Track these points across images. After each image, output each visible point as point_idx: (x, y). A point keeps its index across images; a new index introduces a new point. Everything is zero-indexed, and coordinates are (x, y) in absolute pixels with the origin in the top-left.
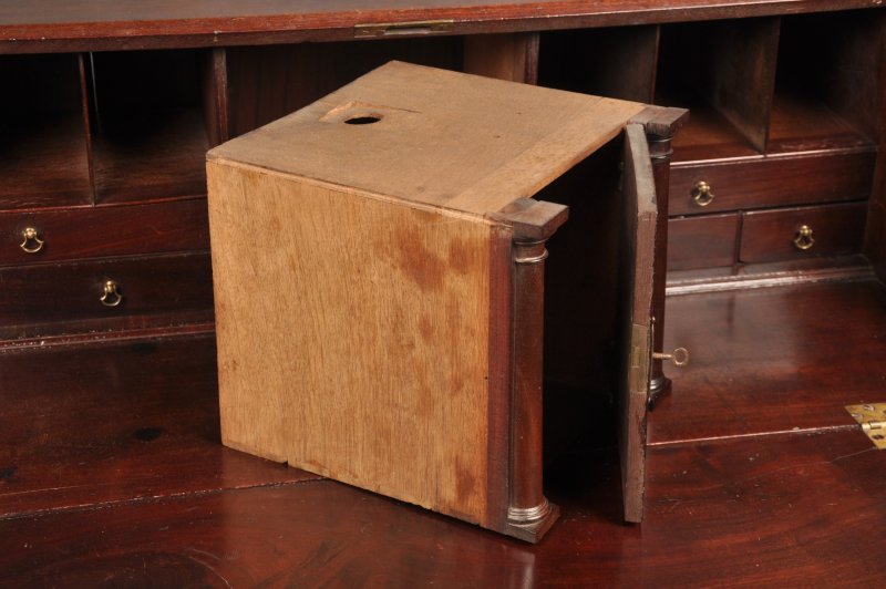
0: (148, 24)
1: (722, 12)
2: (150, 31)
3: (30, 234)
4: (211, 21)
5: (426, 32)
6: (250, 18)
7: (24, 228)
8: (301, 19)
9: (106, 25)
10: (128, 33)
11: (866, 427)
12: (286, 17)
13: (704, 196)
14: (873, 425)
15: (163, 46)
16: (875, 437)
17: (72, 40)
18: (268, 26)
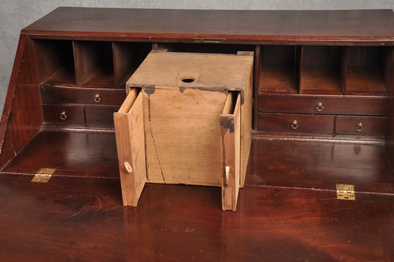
0: (130, 34)
1: (323, 43)
2: (130, 36)
3: (97, 96)
4: (149, 34)
5: (218, 42)
6: (161, 34)
7: (96, 94)
8: (177, 35)
9: (118, 33)
10: (123, 36)
11: (338, 191)
12: (172, 34)
13: (320, 108)
14: (341, 191)
15: (134, 41)
16: (339, 195)
17: (107, 37)
18: (166, 37)
